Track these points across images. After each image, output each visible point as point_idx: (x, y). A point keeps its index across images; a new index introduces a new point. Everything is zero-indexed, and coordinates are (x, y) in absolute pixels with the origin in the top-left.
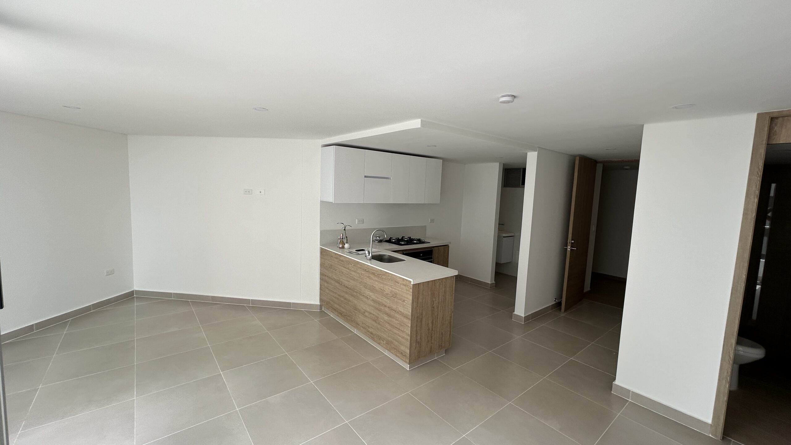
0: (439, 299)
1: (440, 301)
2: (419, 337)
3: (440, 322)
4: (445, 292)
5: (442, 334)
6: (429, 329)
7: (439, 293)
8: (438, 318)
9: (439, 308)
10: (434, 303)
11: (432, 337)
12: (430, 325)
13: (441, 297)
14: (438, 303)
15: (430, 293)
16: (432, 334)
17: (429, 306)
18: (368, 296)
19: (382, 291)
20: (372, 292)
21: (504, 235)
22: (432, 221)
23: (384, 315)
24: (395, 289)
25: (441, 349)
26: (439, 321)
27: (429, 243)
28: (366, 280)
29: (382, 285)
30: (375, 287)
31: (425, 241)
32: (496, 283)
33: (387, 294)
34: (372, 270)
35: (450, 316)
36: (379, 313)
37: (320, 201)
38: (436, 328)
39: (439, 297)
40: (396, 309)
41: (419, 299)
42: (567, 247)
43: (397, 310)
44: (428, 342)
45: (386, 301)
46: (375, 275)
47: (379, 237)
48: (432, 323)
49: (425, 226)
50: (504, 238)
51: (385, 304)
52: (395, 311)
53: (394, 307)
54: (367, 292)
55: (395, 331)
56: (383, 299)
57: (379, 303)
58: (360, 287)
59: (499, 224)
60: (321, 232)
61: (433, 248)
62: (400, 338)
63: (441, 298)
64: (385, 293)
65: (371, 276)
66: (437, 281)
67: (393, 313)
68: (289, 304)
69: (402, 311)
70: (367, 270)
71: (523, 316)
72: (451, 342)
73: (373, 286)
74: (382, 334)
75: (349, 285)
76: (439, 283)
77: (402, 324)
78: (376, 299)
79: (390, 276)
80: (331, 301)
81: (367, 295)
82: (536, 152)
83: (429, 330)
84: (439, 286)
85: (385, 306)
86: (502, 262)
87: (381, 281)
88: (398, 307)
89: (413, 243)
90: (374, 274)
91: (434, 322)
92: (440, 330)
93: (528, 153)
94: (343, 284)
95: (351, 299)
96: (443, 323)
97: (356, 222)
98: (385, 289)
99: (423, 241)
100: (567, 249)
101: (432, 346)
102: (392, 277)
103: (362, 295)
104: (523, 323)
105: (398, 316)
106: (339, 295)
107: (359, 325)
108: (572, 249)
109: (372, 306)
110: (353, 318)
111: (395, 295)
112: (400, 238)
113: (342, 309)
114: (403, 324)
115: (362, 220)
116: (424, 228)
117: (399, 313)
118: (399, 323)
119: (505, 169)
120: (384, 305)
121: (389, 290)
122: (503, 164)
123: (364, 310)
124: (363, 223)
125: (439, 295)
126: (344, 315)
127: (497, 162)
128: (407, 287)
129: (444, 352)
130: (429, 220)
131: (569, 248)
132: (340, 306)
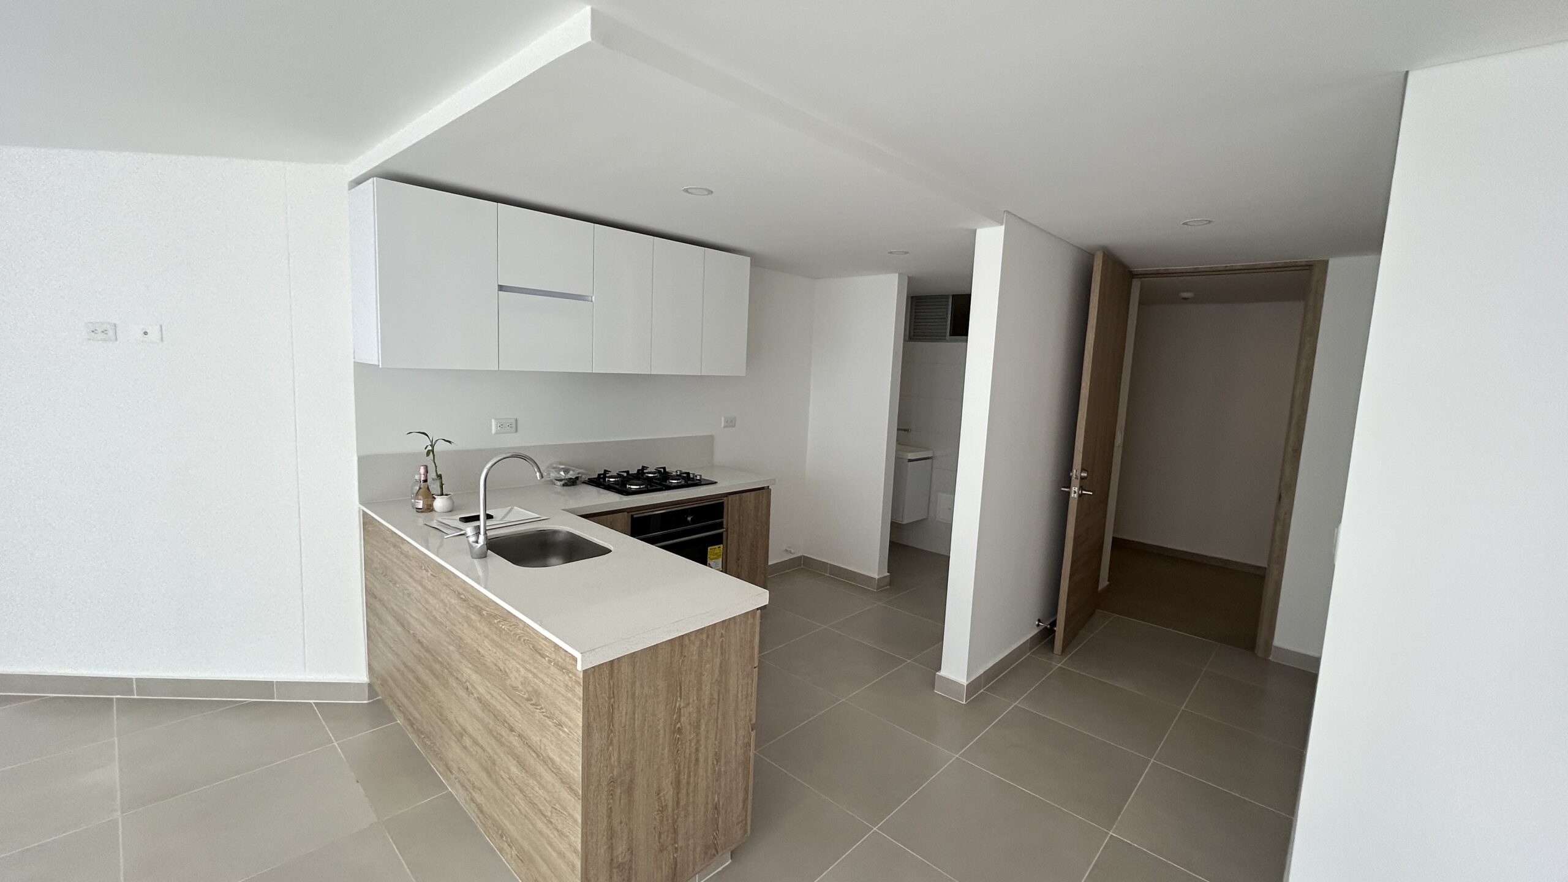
0: (699, 699)
1: (706, 701)
2: (621, 848)
3: (706, 771)
4: (724, 669)
5: (716, 808)
6: (663, 809)
7: (701, 675)
8: (697, 760)
9: (703, 727)
10: (680, 716)
11: (675, 831)
12: (669, 793)
13: (708, 687)
14: (699, 712)
15: (661, 684)
16: (675, 821)
17: (662, 732)
18: (468, 684)
19: (500, 673)
20: (476, 672)
21: (911, 456)
22: (731, 423)
23: (509, 756)
24: (534, 674)
25: (714, 855)
26: (701, 772)
27: (716, 483)
28: (460, 629)
29: (500, 654)
30: (483, 656)
31: (703, 477)
32: (891, 576)
33: (513, 687)
34: (473, 596)
35: (746, 740)
36: (496, 747)
37: (352, 364)
38: (691, 795)
39: (700, 689)
40: (540, 748)
41: (616, 715)
42: (1069, 487)
43: (543, 753)
44: (661, 851)
45: (512, 709)
46: (482, 616)
47: (566, 471)
48: (677, 783)
49: (711, 437)
50: (910, 463)
51: (511, 720)
52: (538, 756)
53: (535, 739)
54: (467, 672)
55: (540, 825)
56: (504, 701)
57: (496, 716)
58: (448, 649)
59: (898, 430)
60: (361, 460)
61: (725, 499)
62: (554, 854)
63: (708, 693)
64: (508, 682)
65: (473, 617)
66: (693, 638)
67: (531, 760)
68: (266, 687)
69: (557, 760)
70: (462, 596)
71: (964, 681)
72: (749, 822)
73: (478, 651)
74: (504, 821)
75: (424, 637)
76: (697, 643)
77: (557, 806)
78: (488, 697)
79: (521, 625)
80: (389, 679)
81: (467, 681)
82: (1001, 227)
83: (662, 811)
84: (700, 654)
85: (512, 730)
86: (905, 522)
87: (494, 637)
88: (544, 740)
89: (665, 486)
90: (479, 611)
91: (684, 778)
92: (707, 797)
93: (977, 231)
94: (412, 632)
95: (430, 681)
96: (720, 770)
97: (491, 429)
98: (507, 670)
99: (698, 478)
100: (1069, 493)
101: (678, 860)
102: (526, 631)
103: (453, 676)
104: (964, 703)
105: (544, 773)
106: (404, 663)
107: (451, 772)
108: (1082, 494)
109: (478, 719)
110: (438, 745)
111: (534, 698)
112: (633, 471)
113: (411, 709)
114: (561, 806)
115: (514, 422)
116: (708, 441)
117: (546, 761)
118: (548, 799)
119: (912, 297)
120: (508, 724)
121: (517, 676)
122: (909, 278)
123: (460, 725)
124: (516, 431)
125: (700, 683)
126: (418, 730)
127: (896, 272)
128: (567, 678)
129: (730, 856)
130: (723, 419)
131: (1075, 492)
132: (407, 696)
